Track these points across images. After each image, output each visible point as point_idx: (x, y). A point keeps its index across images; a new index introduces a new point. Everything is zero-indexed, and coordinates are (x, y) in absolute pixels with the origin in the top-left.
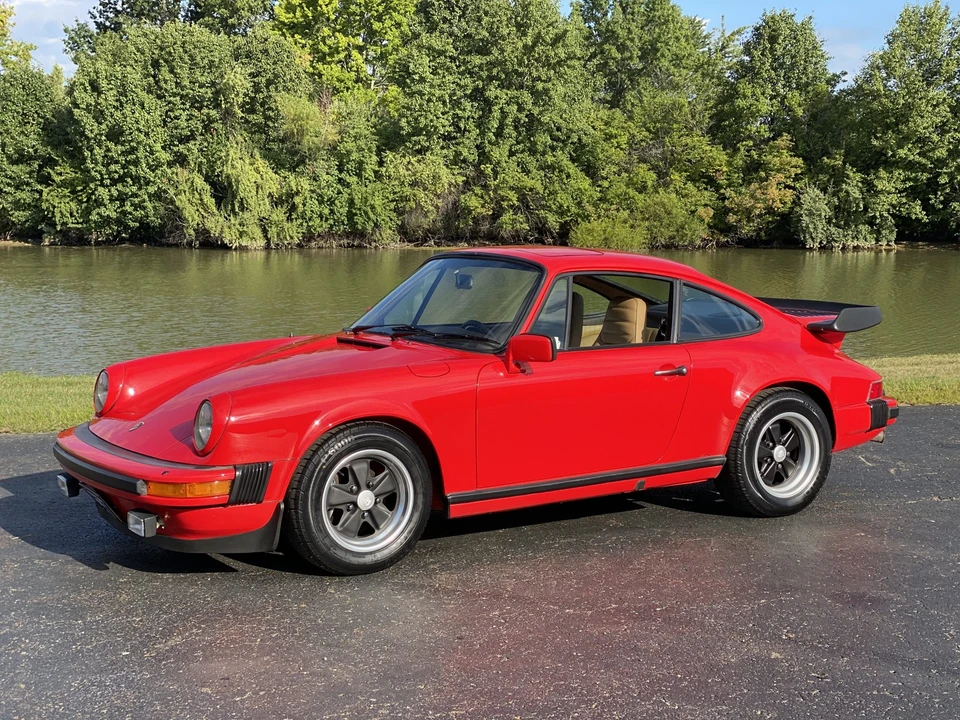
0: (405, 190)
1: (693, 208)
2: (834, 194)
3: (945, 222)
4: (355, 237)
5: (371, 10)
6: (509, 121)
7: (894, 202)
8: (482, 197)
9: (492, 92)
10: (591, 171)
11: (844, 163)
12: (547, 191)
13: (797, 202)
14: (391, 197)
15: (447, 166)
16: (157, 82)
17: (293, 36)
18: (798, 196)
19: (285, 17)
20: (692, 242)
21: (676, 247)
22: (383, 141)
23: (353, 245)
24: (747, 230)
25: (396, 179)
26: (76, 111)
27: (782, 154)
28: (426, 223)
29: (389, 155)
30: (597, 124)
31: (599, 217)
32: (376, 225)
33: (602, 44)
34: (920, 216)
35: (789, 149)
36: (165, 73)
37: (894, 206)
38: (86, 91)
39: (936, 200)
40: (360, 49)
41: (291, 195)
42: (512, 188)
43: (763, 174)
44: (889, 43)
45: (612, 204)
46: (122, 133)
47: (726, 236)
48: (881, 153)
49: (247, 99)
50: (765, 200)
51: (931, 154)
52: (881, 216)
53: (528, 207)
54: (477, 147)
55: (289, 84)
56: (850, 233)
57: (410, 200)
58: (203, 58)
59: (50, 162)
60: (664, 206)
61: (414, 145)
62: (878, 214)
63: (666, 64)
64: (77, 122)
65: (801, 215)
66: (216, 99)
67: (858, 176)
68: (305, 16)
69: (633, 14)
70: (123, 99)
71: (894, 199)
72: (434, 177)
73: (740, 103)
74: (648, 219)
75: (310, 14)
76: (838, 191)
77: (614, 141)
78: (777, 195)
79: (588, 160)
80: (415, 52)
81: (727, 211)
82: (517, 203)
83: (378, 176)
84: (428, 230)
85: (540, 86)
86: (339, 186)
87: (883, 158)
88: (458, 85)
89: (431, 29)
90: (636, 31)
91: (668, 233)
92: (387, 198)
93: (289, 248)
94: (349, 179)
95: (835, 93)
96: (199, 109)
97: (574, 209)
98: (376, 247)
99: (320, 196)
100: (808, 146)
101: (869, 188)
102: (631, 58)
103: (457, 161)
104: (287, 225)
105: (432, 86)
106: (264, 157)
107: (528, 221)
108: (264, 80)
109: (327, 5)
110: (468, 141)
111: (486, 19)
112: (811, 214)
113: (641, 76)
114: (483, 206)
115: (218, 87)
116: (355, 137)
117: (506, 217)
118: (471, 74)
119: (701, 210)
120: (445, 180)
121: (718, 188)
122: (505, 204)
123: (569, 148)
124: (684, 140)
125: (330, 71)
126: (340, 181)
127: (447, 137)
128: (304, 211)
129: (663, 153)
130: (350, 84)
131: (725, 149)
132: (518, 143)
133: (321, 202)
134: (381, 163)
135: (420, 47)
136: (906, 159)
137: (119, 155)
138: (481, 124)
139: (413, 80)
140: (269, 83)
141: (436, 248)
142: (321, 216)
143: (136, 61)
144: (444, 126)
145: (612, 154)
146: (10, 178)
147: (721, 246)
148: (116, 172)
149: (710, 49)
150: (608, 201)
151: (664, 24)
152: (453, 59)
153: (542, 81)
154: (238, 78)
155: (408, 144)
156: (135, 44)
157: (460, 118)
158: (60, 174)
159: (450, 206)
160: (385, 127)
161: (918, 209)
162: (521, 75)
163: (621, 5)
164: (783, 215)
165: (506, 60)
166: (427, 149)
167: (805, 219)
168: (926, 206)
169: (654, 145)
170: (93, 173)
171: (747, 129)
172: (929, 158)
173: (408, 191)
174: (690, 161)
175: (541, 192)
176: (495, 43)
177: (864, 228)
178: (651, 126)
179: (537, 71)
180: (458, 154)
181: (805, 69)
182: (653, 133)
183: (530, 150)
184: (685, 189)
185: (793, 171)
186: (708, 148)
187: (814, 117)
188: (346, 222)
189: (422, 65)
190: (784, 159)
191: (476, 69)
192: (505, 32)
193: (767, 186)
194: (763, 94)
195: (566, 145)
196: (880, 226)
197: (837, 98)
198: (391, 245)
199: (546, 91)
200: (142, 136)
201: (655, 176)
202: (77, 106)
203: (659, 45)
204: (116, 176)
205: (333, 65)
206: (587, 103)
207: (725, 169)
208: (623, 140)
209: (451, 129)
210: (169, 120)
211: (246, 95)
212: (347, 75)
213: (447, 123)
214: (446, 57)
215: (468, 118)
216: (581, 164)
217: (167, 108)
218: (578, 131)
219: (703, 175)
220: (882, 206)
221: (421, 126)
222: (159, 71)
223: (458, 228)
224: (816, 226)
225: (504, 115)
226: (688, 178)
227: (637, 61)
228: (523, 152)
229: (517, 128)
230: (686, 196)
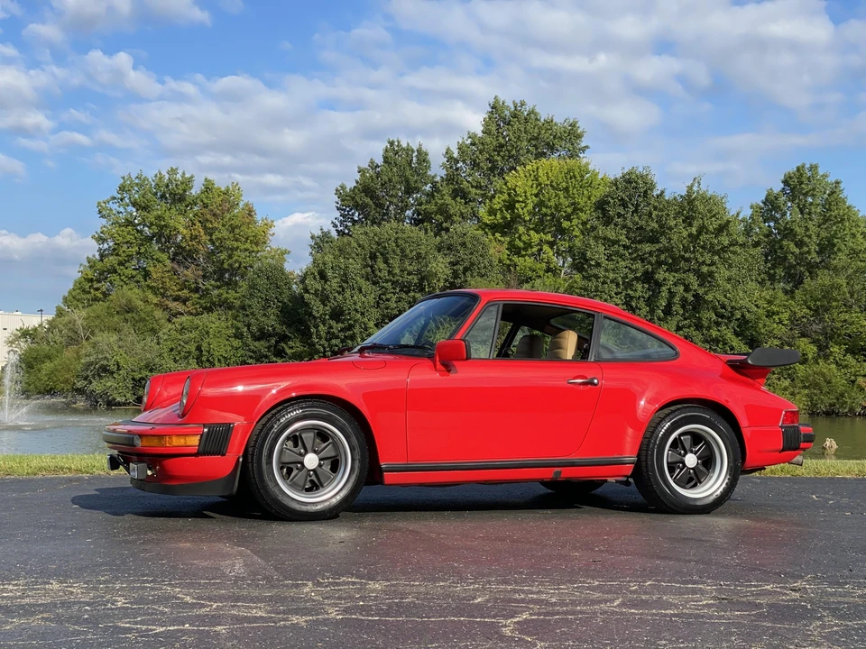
1: (853, 378)
5: (560, 211)
6: (677, 299)
9: (661, 275)
10: (753, 343)
16: (373, 272)
17: (494, 235)
19: (487, 219)
20: (852, 410)
21: (837, 414)
26: (306, 296)
30: (760, 303)
33: (781, 240)
36: (380, 264)
38: (315, 278)
40: (551, 244)
46: (342, 313)
49: (447, 284)
55: (483, 271)
58: (411, 251)
59: (284, 338)
60: (823, 375)
64: (307, 305)
66: (421, 284)
68: (504, 218)
69: (810, 214)
70: (345, 285)
74: (808, 387)
75: (508, 216)
77: (776, 317)
79: (752, 335)
80: (592, 242)
85: (705, 269)
88: (630, 269)
89: (607, 224)
90: (813, 229)
91: (830, 399)
96: (407, 293)
105: (606, 270)
108: (461, 268)
109: (523, 209)
111: (655, 213)
113: (819, 269)
115: (423, 274)
118: (643, 260)
119: (860, 380)
123: (734, 324)
124: (843, 316)
125: (525, 262)
129: (824, 328)
130: (541, 273)
132: (685, 319)
135: (596, 238)
137: (339, 331)
138: (650, 302)
139: (590, 266)
140: (466, 270)
143: (357, 255)
145: (774, 329)
146: (253, 352)
148: (337, 346)
151: (840, 222)
152: (625, 247)
153: (706, 265)
154: (440, 266)
156: (357, 241)
157: (632, 298)
158: (292, 348)
162: (687, 260)
163: (798, 207)
165: (673, 247)
169: (814, 321)
170: (317, 346)
174: (849, 335)
176: (663, 233)
178: (811, 304)
179: (702, 256)
182: (814, 311)
183: (696, 325)
184: (845, 360)
189: (598, 252)
191: (647, 256)
192: (672, 223)
195: (730, 321)
199: (711, 274)
200: (359, 316)
201: (815, 349)
202: (307, 291)
203: (836, 240)
204: (336, 349)
205: (527, 258)
206: (752, 285)
208: (785, 316)
210: (382, 302)
211: (446, 280)
212: (539, 266)
213: (619, 302)
214: (619, 246)
215: (639, 297)
216: (745, 337)
217: (380, 292)
218: (741, 308)
219: (862, 348)
222: (375, 261)
225: (672, 294)
226: (847, 351)
227: (814, 255)
228: (689, 327)
229: (683, 307)
230: (846, 366)
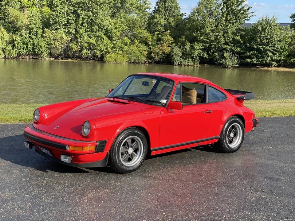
0: (51, 41)
1: (141, 51)
2: (182, 49)
3: (213, 59)
4: (35, 56)
6: (85, 21)
7: (199, 52)
8: (76, 45)
9: (80, 12)
10: (110, 38)
11: (185, 40)
12: (97, 44)
13: (172, 51)
14: (47, 43)
15: (65, 34)
18: (172, 49)
20: (141, 61)
21: (136, 63)
22: (44, 25)
23: (34, 58)
24: (157, 58)
25: (48, 38)
27: (167, 36)
28: (58, 52)
29: (46, 30)
30: (112, 24)
31: (113, 53)
32: (42, 52)
34: (206, 57)
35: (169, 35)
37: (199, 54)
39: (211, 52)
41: (13, 41)
42: (86, 43)
43: (162, 42)
44: (198, 5)
45: (117, 49)
47: (151, 60)
48: (196, 37)
50: (163, 50)
51: (210, 39)
52: (195, 56)
53: (91, 49)
54: (75, 29)
55: (13, 5)
56: (187, 61)
57: (53, 45)
60: (133, 50)
61: (54, 27)
62: (194, 56)
63: (128, 6)
65: (173, 55)
67: (189, 44)
71: (199, 51)
72: (61, 37)
73: (155, 20)
74: (128, 54)
76: (183, 48)
77: (118, 29)
78: (166, 49)
79: (109, 35)
81: (151, 53)
82: (88, 47)
83: (42, 36)
84: (58, 54)
85: (95, 11)
86: (29, 39)
87: (196, 39)
88: (69, 9)
91: (134, 58)
92: (45, 44)
93: (13, 58)
94: (32, 37)
95: (182, 19)
97: (105, 50)
98: (42, 59)
99: (23, 42)
100: (175, 34)
101: (192, 48)
102: (118, 3)
103: (68, 33)
104: (12, 51)
105: (60, 9)
106: (4, 28)
107: (91, 53)
108: (4, 3)
110: (72, 27)
112: (176, 55)
113: (120, 9)
114: (77, 48)
116: (35, 23)
117: (84, 51)
118: (73, 5)
119: (144, 52)
120: (65, 39)
121: (149, 45)
122: (84, 47)
123: (104, 31)
124: (139, 30)
126: (30, 37)
127: (65, 25)
128: (18, 47)
129: (132, 34)
130: (30, 6)
131: (151, 34)
132: (88, 28)
133: (23, 44)
134: (43, 32)
136: (203, 40)
139: (54, 6)
140: (6, 4)
141: (61, 60)
142: (23, 48)
144: (64, 22)
145: (117, 33)
147: (149, 63)
149: (141, 2)
150: (116, 48)
153: (95, 9)
155: (52, 27)
157: (69, 19)
159: (66, 47)
160: (45, 21)
161: (206, 54)
162: (89, 7)
164: (167, 55)
165: (84, 2)
166: (58, 29)
167: (174, 56)
168: (208, 54)
169: (130, 31)
171: (157, 28)
172: (209, 40)
173: (52, 42)
174: (140, 37)
175: (95, 44)
177: (191, 60)
178: (129, 25)
179: (94, 6)
180: (69, 31)
181: (174, 11)
182: (129, 28)
183: (91, 31)
184: (139, 45)
185: (171, 42)
186: (146, 33)
187: (177, 26)
188: (32, 51)
189: (57, 2)
190: (168, 38)
191: (75, 4)
193: (163, 46)
194: (162, 18)
195: (102, 30)
196: (195, 59)
197: (183, 20)
198: (47, 59)
199: (97, 13)
201: (130, 41)
206: (109, 17)
207: (151, 40)
208: (120, 29)
209: (66, 23)
212: (30, 3)
213: (65, 21)
215: (72, 20)
216: (107, 36)
218: (106, 26)
219: (144, 41)
220: (196, 53)
221: (57, 21)
223: (68, 54)
224: (177, 59)
225: (83, 19)
226: (140, 42)
227: (119, 4)
228: (89, 31)
229: (87, 24)
230: (139, 47)
